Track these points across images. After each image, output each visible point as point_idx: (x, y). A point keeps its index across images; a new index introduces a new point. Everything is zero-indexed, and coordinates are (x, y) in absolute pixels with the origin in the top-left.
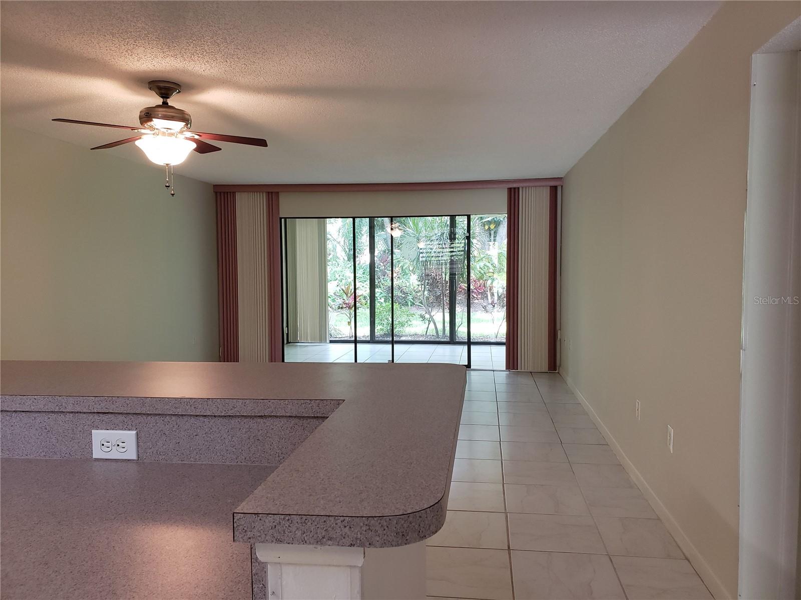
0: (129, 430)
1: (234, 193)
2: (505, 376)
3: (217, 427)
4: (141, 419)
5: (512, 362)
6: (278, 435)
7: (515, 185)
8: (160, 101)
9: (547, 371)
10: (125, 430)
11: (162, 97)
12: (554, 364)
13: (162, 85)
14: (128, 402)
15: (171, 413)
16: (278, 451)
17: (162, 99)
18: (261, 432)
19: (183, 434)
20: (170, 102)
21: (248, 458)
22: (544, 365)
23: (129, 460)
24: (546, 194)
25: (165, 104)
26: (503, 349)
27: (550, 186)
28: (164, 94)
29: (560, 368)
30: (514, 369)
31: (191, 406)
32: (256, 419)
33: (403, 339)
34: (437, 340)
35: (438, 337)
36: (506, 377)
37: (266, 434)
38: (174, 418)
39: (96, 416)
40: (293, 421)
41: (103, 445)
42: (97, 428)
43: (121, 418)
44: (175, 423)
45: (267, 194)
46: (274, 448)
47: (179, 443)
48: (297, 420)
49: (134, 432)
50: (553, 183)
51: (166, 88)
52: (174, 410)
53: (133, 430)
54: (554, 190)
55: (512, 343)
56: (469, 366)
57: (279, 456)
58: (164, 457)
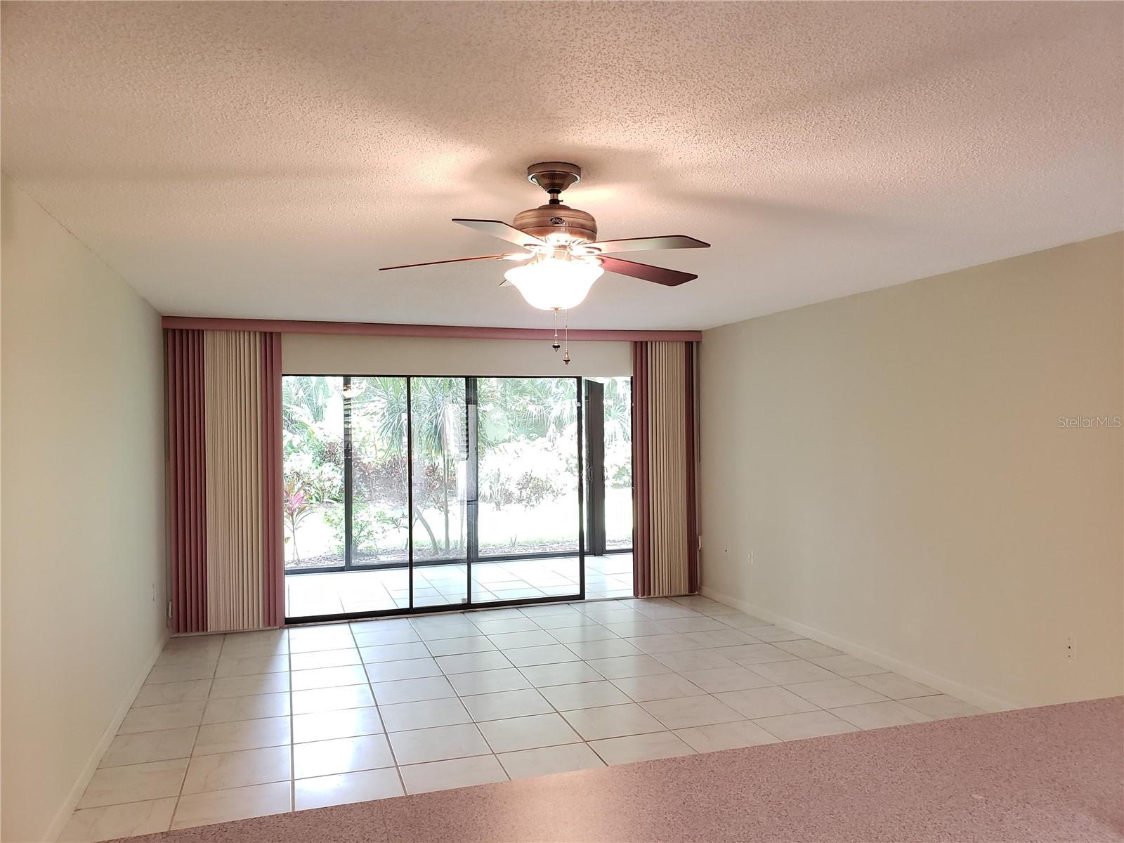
1: (201, 332)
2: (632, 606)
5: (642, 585)
7: (643, 338)
9: (686, 592)
11: (549, 192)
12: (694, 580)
17: (549, 195)
22: (683, 586)
25: (554, 202)
27: (686, 342)
30: (644, 594)
33: (383, 559)
35: (437, 553)
45: (263, 335)
50: (688, 338)
54: (689, 345)
56: (581, 596)
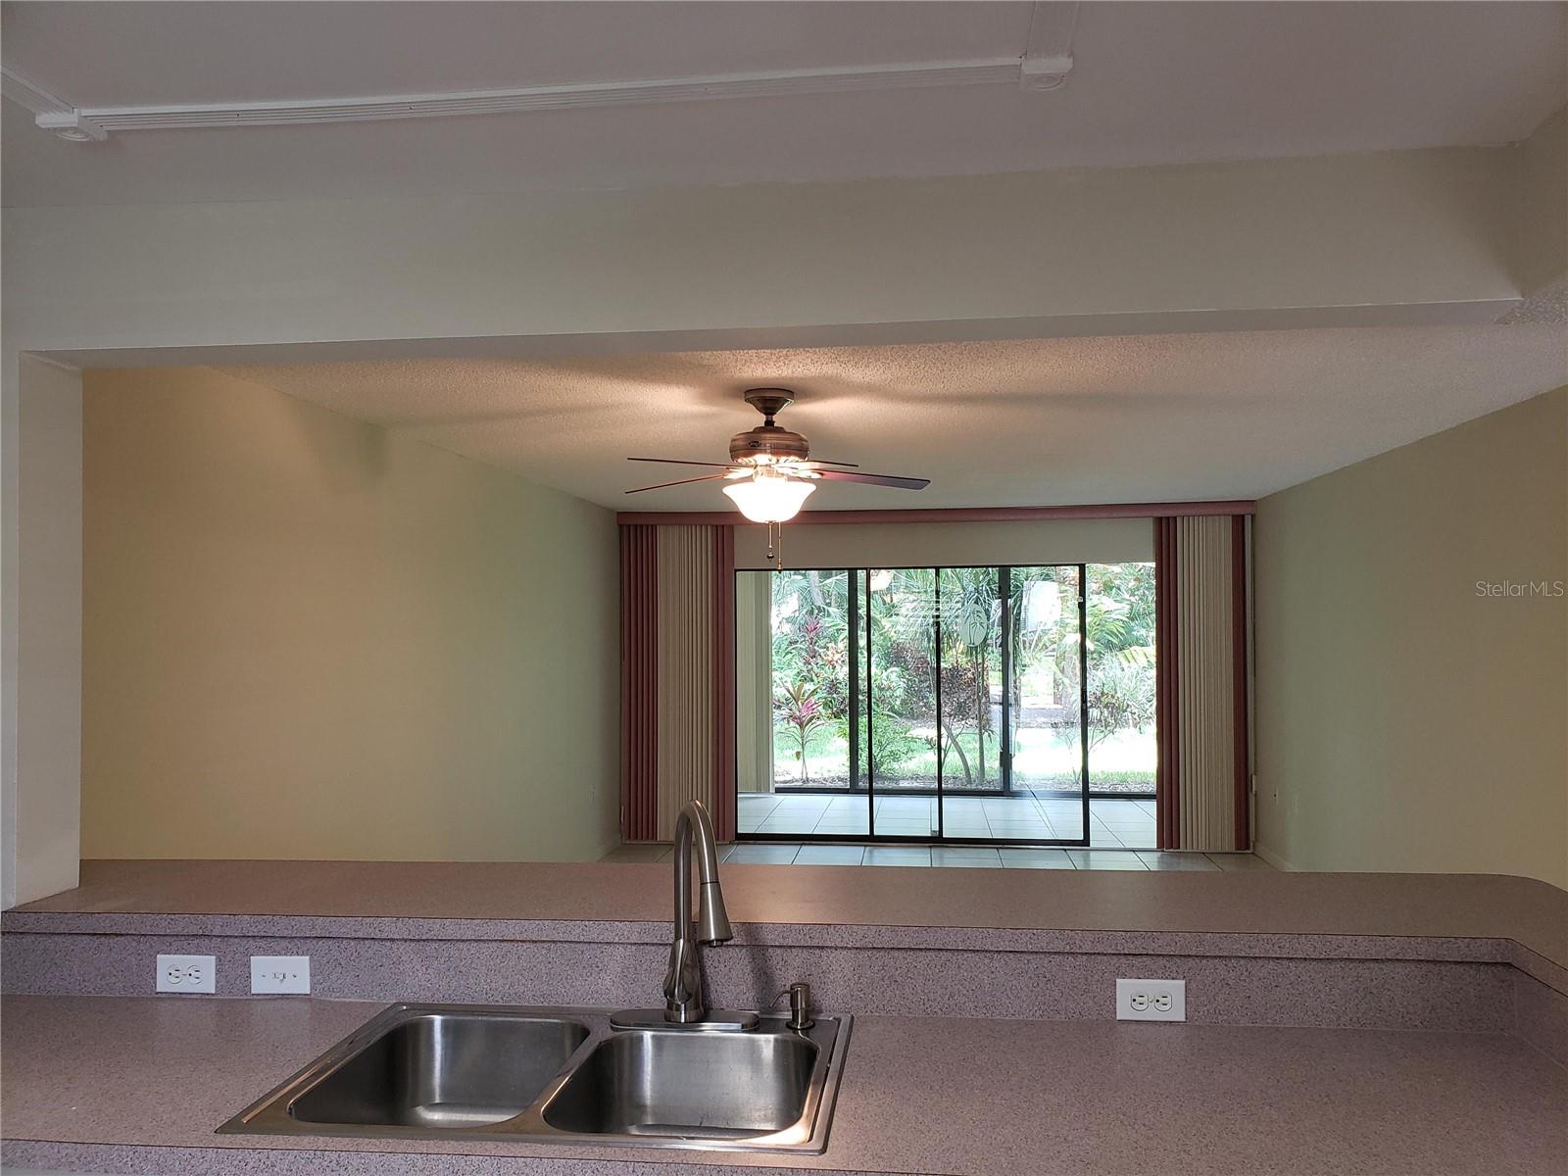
0: (1173, 979)
1: (654, 527)
2: (1156, 860)
3: (1309, 974)
4: (1191, 962)
5: (1169, 834)
6: (1402, 987)
7: (1170, 513)
8: (760, 419)
9: (1233, 850)
10: (1167, 978)
11: (765, 414)
12: (1245, 838)
13: (768, 395)
14: (1177, 939)
15: (1243, 954)
16: (1401, 1010)
17: (764, 416)
18: (1375, 982)
19: (1256, 984)
20: (778, 419)
21: (1355, 1019)
22: (1227, 840)
23: (1171, 1022)
24: (1223, 530)
25: (770, 423)
26: (1152, 807)
27: (1233, 516)
28: (770, 408)
29: (1258, 844)
30: (1172, 847)
31: (1273, 945)
32: (1367, 964)
33: (904, 784)
34: (969, 787)
35: (969, 781)
36: (1159, 862)
37: (1383, 986)
38: (1242, 962)
39: (1123, 960)
40: (1425, 967)
41: (1134, 1000)
42: (1124, 976)
43: (1161, 961)
44: (1245, 969)
45: (715, 528)
46: (1395, 1005)
47: (1249, 997)
48: (1432, 966)
49: (1184, 982)
50: (1238, 511)
51: (772, 399)
52: (1248, 951)
53: (1179, 979)
54: (1239, 522)
55: (1168, 793)
56: (1086, 841)
57: (1403, 1017)
58: (1226, 1017)
